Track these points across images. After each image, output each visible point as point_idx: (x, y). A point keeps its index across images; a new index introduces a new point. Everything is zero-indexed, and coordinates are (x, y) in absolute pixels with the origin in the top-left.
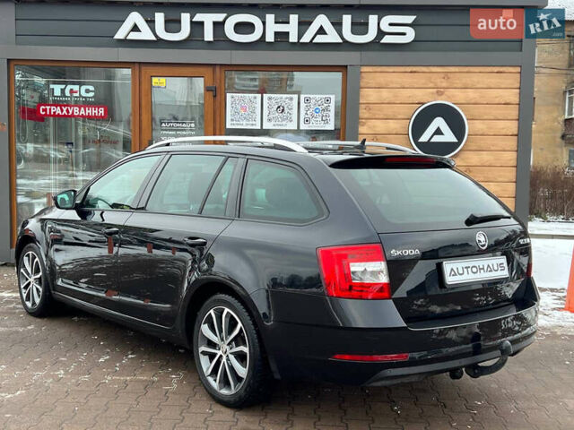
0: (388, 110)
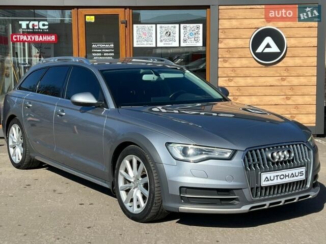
0: (237, 33)
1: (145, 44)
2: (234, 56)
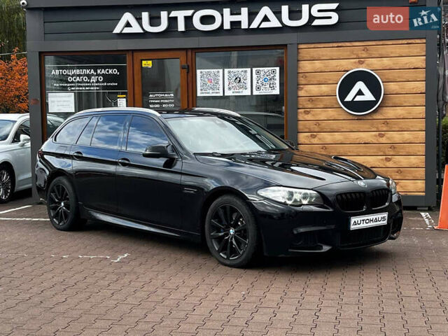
0: (320, 77)
1: (211, 93)
2: (318, 106)
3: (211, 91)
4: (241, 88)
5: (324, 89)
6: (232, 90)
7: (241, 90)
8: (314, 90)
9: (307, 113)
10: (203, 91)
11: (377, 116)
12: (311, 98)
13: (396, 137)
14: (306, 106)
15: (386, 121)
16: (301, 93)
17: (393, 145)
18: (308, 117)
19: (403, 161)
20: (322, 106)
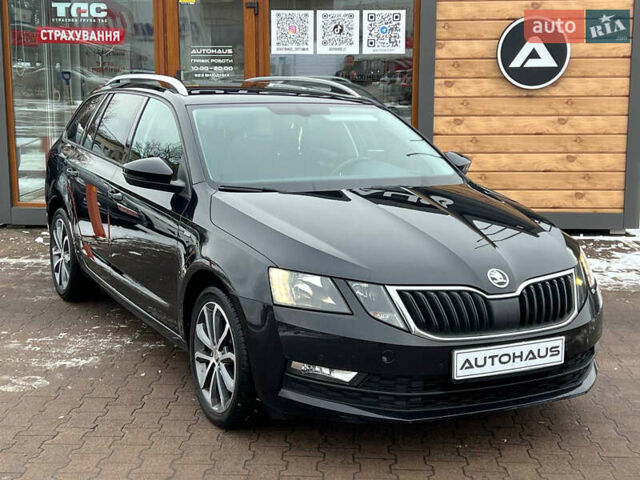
0: (473, 28)
1: (294, 50)
2: (467, 75)
3: (294, 46)
4: (343, 43)
5: (478, 47)
6: (329, 46)
7: (343, 46)
8: (461, 48)
9: (449, 84)
10: (281, 46)
11: (556, 91)
12: (457, 62)
13: (585, 124)
14: (448, 74)
15: (570, 100)
16: (440, 53)
17: (579, 137)
18: (451, 92)
19: (593, 161)
20: (473, 75)
